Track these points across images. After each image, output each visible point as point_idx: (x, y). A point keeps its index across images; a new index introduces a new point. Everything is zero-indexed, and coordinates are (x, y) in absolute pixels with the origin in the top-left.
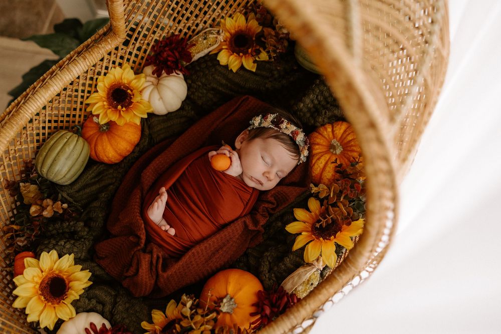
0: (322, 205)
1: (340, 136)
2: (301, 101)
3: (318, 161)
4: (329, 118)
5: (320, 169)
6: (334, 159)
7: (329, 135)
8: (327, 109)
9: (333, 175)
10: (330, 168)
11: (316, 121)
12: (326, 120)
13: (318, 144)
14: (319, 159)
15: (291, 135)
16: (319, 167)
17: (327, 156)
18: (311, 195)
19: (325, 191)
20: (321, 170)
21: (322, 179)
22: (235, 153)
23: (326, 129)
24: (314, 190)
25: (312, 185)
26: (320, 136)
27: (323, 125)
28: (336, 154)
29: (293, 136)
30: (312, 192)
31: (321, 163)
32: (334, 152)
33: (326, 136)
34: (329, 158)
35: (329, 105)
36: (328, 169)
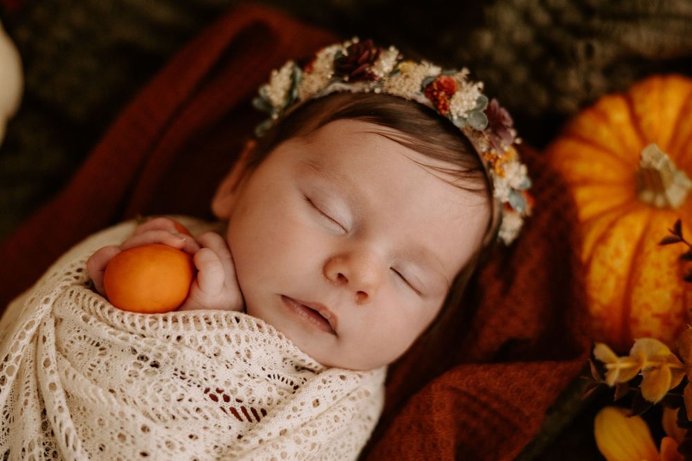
0: (657, 434)
1: (666, 132)
2: (482, 22)
3: (602, 249)
4: (608, 71)
5: (619, 279)
6: (664, 227)
7: (621, 140)
8: (589, 34)
9: (676, 297)
10: (658, 266)
11: (556, 92)
12: (597, 81)
13: (586, 182)
14: (603, 239)
15: (423, 99)
16: (611, 270)
17: (635, 223)
18: (605, 397)
19: (667, 367)
20: (623, 284)
21: (636, 321)
22: (213, 240)
23: (604, 117)
24: (618, 369)
25: (603, 351)
26: (586, 151)
27: (589, 103)
28: (667, 208)
29: (435, 100)
30: (613, 379)
31: (618, 253)
32: (660, 202)
33: (614, 145)
34: (647, 230)
35: (596, 22)
36: (649, 273)
